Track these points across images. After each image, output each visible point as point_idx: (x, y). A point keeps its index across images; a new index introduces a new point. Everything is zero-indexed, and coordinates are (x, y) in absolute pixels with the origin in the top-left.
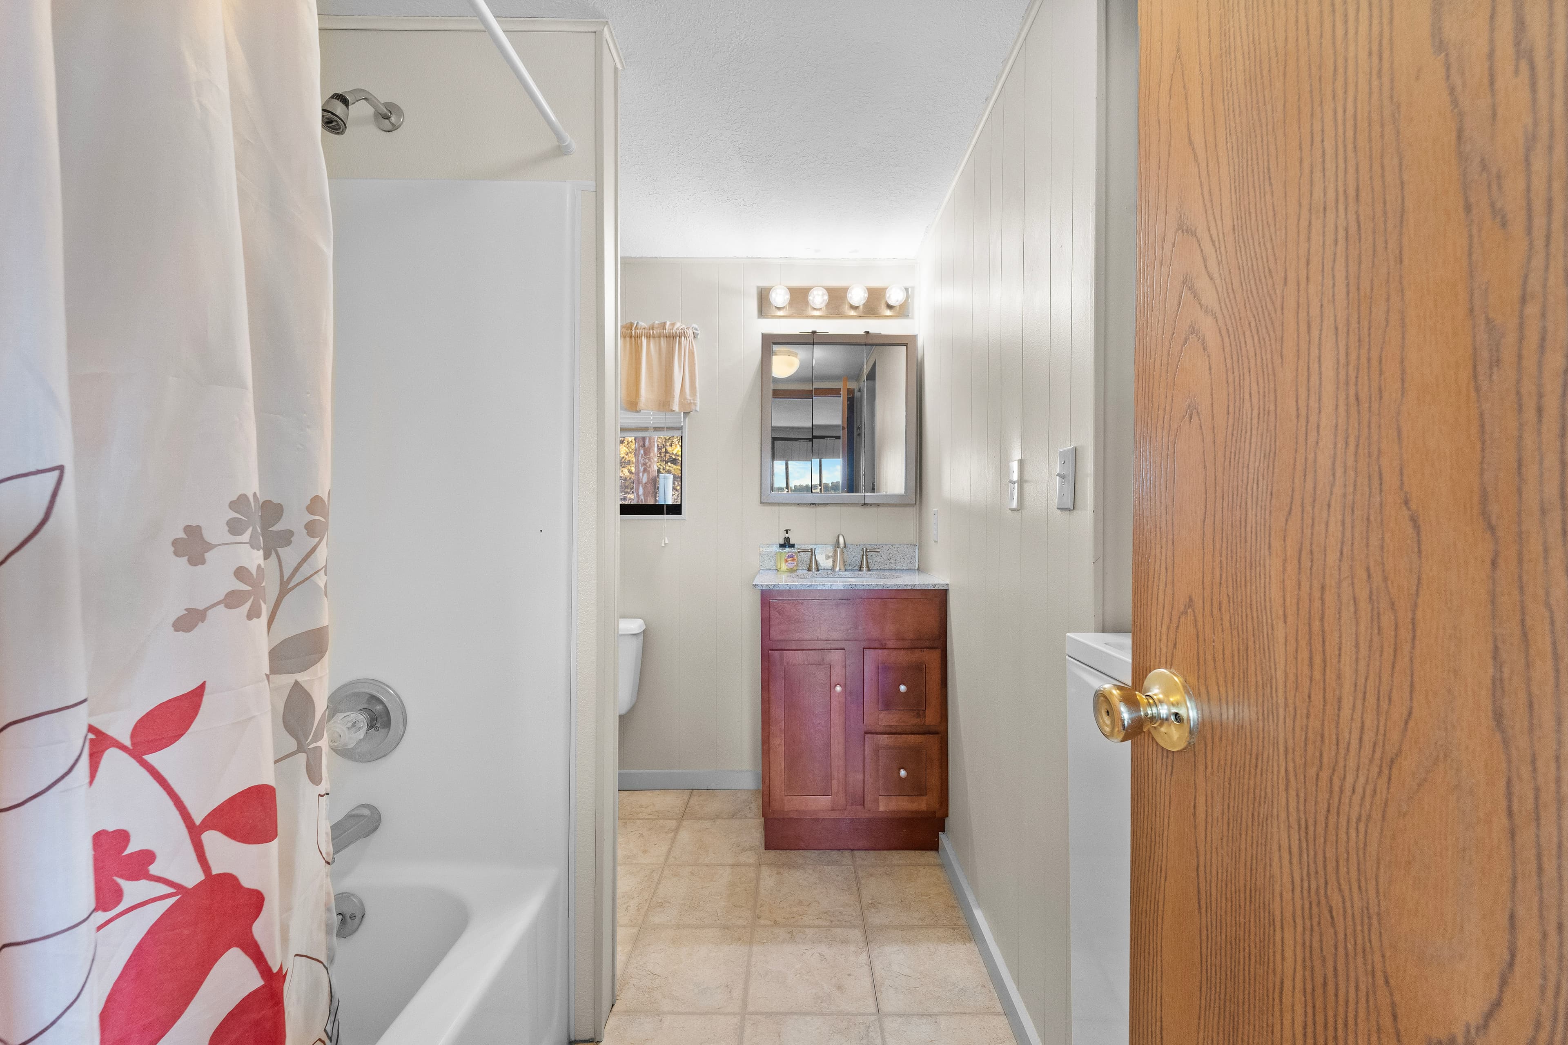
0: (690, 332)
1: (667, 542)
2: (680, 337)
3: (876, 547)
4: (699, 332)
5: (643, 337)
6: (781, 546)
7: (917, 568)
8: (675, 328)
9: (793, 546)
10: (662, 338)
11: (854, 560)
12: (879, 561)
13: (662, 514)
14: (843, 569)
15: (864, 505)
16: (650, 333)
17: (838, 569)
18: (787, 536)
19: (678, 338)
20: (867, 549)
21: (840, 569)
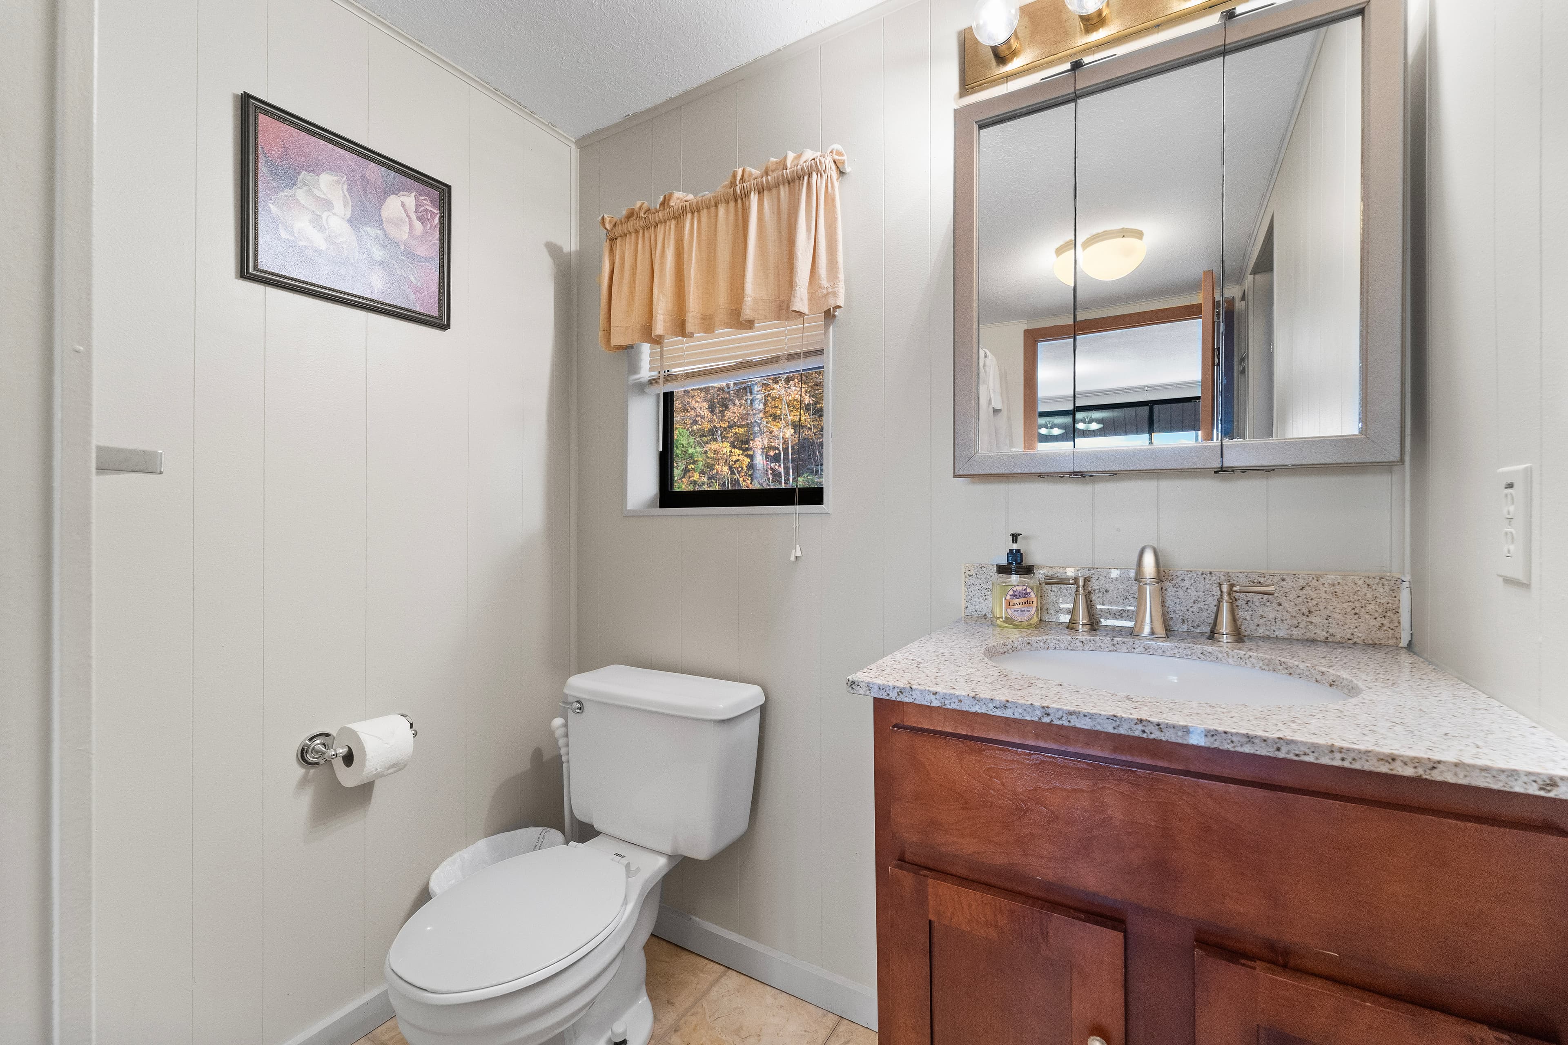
0: (828, 162)
1: (799, 554)
2: (810, 175)
3: (1262, 580)
4: (845, 158)
5: (753, 193)
6: (1002, 570)
7: (1404, 643)
8: (801, 162)
9: (1029, 570)
10: (781, 187)
11: (1195, 608)
12: (1271, 616)
13: (793, 504)
14: (1160, 631)
15: (1221, 470)
16: (762, 182)
17: (1147, 630)
18: (1015, 547)
19: (806, 178)
20: (1231, 586)
21: (1152, 632)
